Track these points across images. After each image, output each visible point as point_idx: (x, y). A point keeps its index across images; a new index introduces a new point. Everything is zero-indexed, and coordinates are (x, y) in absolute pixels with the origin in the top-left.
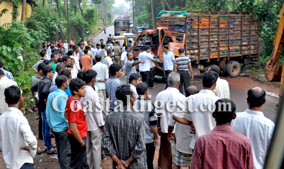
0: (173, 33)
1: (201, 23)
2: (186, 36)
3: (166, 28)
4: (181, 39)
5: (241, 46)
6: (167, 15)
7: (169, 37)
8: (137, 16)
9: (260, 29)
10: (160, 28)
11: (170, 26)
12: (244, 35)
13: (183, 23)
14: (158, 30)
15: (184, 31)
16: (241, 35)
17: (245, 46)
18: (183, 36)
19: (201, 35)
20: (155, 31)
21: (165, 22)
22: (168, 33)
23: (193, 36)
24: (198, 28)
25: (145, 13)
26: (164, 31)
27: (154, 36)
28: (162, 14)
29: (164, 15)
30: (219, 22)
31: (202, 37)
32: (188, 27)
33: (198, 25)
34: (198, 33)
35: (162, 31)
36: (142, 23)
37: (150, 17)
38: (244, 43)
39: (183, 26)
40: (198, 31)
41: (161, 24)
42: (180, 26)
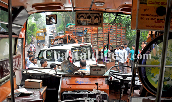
0: (75, 37)
1: (92, 30)
2: (84, 39)
3: (71, 34)
4: (81, 41)
5: (116, 43)
6: (72, 26)
7: (73, 40)
8: (58, 27)
9: (126, 32)
10: (67, 34)
11: (73, 33)
12: (117, 36)
13: (81, 31)
14: (66, 36)
15: (82, 36)
16: (116, 36)
17: (119, 43)
18: (82, 39)
19: (93, 37)
20: (64, 36)
21: (71, 30)
22: (72, 37)
23: (88, 39)
24: (91, 34)
25: (62, 25)
26: (70, 36)
27: (64, 39)
28: (69, 25)
29: (70, 26)
30: (103, 29)
31: (94, 39)
32: (85, 33)
33: (91, 32)
34: (91, 36)
35: (69, 36)
36: (61, 30)
37: (64, 27)
38: (118, 41)
39: (81, 32)
40: (91, 35)
41: (68, 32)
42: (80, 33)
